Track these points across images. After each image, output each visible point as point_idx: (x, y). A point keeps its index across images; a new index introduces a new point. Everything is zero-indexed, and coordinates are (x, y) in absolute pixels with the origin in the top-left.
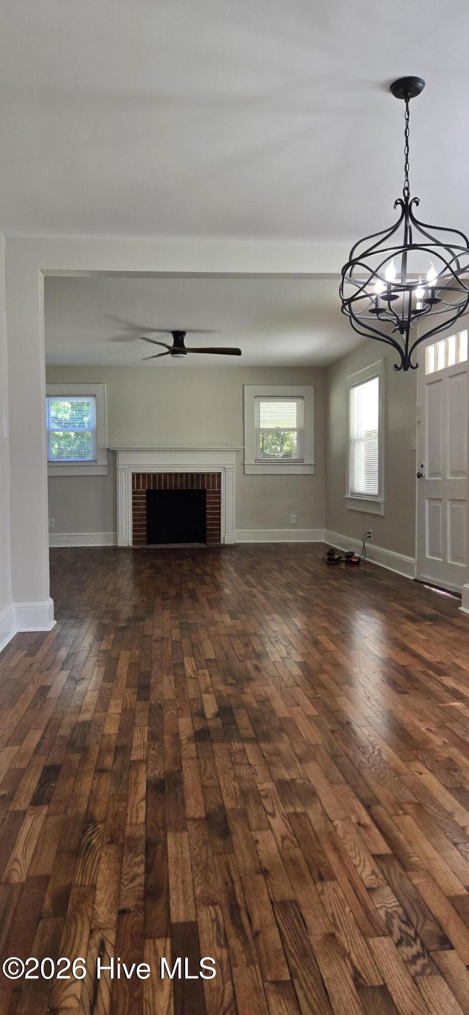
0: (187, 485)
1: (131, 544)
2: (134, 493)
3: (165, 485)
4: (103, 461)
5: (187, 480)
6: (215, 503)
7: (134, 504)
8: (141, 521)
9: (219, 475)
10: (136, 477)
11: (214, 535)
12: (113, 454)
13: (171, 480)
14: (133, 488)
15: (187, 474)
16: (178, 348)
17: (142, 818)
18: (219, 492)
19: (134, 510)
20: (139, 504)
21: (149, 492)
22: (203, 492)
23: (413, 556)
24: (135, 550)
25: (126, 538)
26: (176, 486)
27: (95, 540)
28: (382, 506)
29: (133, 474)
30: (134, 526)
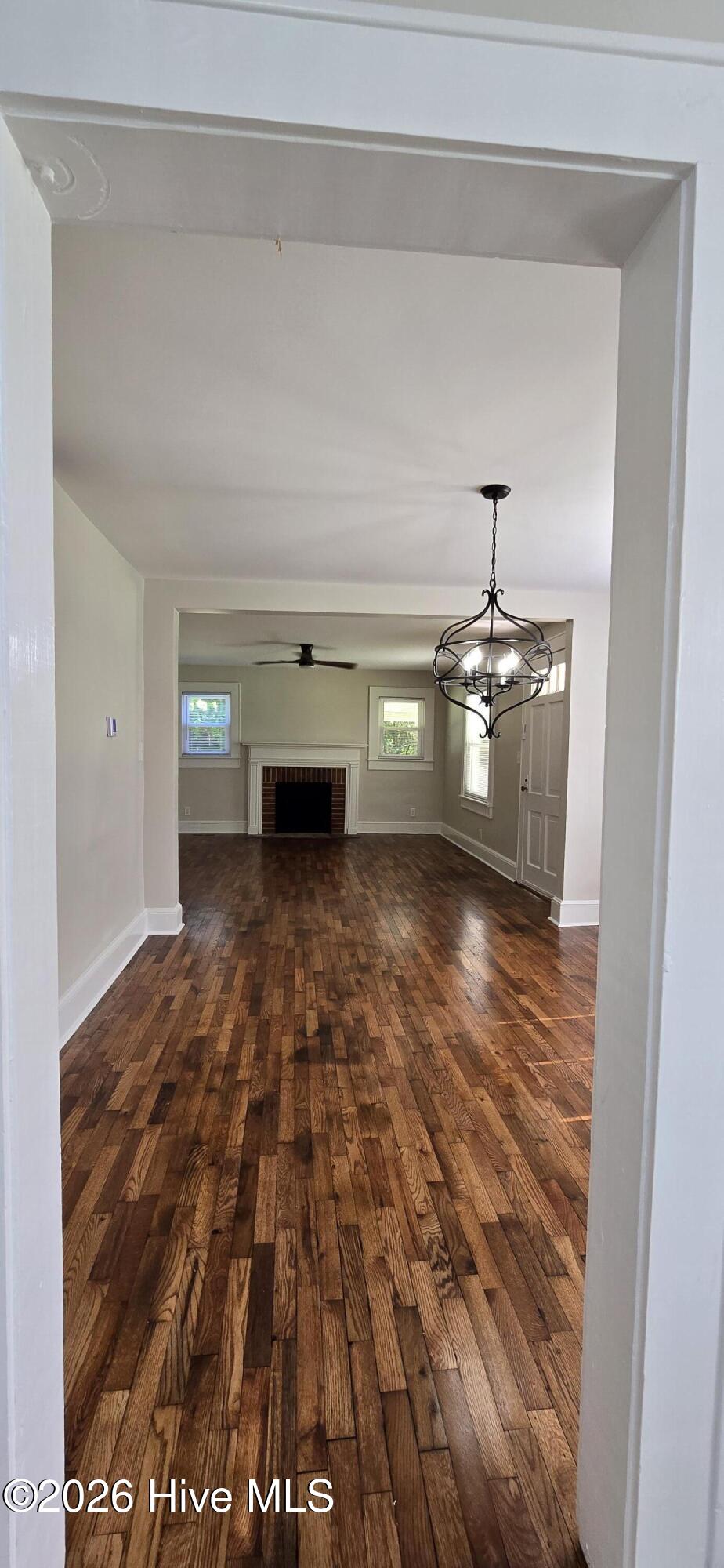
0: (314, 779)
1: (260, 833)
2: (264, 785)
3: (293, 778)
4: (236, 755)
5: (314, 774)
6: (339, 796)
7: (264, 795)
8: (270, 811)
9: (345, 769)
10: (267, 770)
11: (338, 826)
12: (245, 749)
13: (299, 773)
14: (264, 780)
15: (314, 768)
16: (306, 659)
17: (240, 1141)
18: (344, 786)
19: (264, 801)
20: (269, 795)
21: (278, 785)
22: (329, 786)
23: (515, 861)
24: (264, 840)
25: (256, 827)
26: (304, 780)
27: (227, 827)
28: (491, 810)
29: (264, 767)
30: (264, 816)
